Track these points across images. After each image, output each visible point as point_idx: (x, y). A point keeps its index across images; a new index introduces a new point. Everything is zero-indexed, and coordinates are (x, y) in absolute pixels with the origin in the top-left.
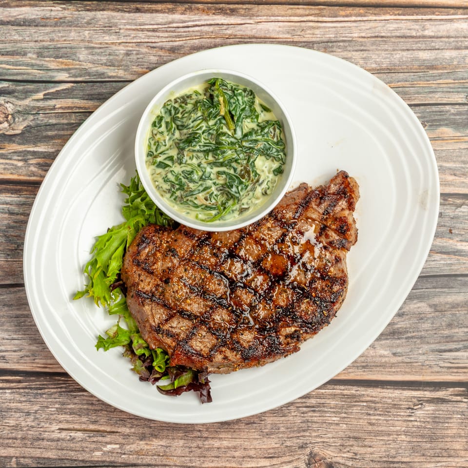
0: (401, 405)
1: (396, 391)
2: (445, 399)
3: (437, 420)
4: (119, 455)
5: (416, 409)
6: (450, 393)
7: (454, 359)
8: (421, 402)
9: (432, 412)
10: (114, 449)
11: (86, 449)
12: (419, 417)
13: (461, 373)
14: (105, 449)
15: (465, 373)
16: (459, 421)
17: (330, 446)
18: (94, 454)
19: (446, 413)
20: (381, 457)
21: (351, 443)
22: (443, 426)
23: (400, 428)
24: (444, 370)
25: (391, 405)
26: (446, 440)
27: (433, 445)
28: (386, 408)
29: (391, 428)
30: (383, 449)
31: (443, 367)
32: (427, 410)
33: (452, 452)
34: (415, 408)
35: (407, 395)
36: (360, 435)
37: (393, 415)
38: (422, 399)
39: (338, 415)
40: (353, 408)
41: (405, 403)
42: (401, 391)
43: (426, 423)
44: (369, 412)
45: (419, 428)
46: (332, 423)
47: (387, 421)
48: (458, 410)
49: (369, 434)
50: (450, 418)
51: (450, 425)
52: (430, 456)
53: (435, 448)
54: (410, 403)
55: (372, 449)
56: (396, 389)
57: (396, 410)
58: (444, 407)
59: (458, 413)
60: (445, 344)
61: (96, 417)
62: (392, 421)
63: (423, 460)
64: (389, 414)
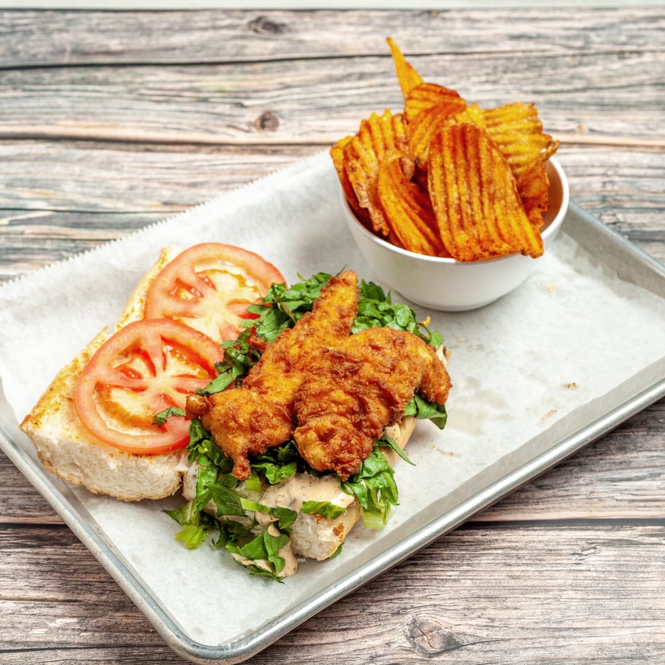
0: (561, 550)
1: (549, 532)
2: (632, 541)
3: (625, 569)
4: (77, 633)
5: (586, 555)
6: (640, 533)
7: (637, 490)
8: (593, 545)
9: (614, 558)
10: (68, 624)
11: (19, 625)
12: (593, 565)
13: (652, 507)
14: (52, 625)
15: (658, 506)
16: (661, 569)
17: (447, 610)
18: (31, 632)
19: (638, 559)
20: (536, 623)
21: (482, 605)
22: (635, 578)
23: (563, 581)
24: (622, 504)
25: (544, 552)
26: (644, 596)
27: (623, 604)
28: (536, 556)
29: (549, 581)
30: (539, 612)
31: (621, 500)
32: (606, 556)
33: (659, 612)
34: (585, 553)
35: (568, 537)
36: (497, 593)
37: (549, 564)
38: (593, 541)
39: (455, 569)
40: (480, 558)
41: (566, 547)
42: (557, 532)
43: (606, 573)
44: (508, 562)
45: (595, 580)
46: (446, 579)
47: (540, 572)
48: (657, 555)
49: (512, 591)
50: (646, 566)
51: (646, 575)
52: (620, 619)
53: (628, 607)
54: (575, 547)
55: (519, 611)
56: (549, 530)
57: (553, 557)
58: (631, 551)
59: (656, 559)
60: (618, 471)
61: (41, 581)
62: (549, 572)
63: (610, 626)
64: (542, 562)
